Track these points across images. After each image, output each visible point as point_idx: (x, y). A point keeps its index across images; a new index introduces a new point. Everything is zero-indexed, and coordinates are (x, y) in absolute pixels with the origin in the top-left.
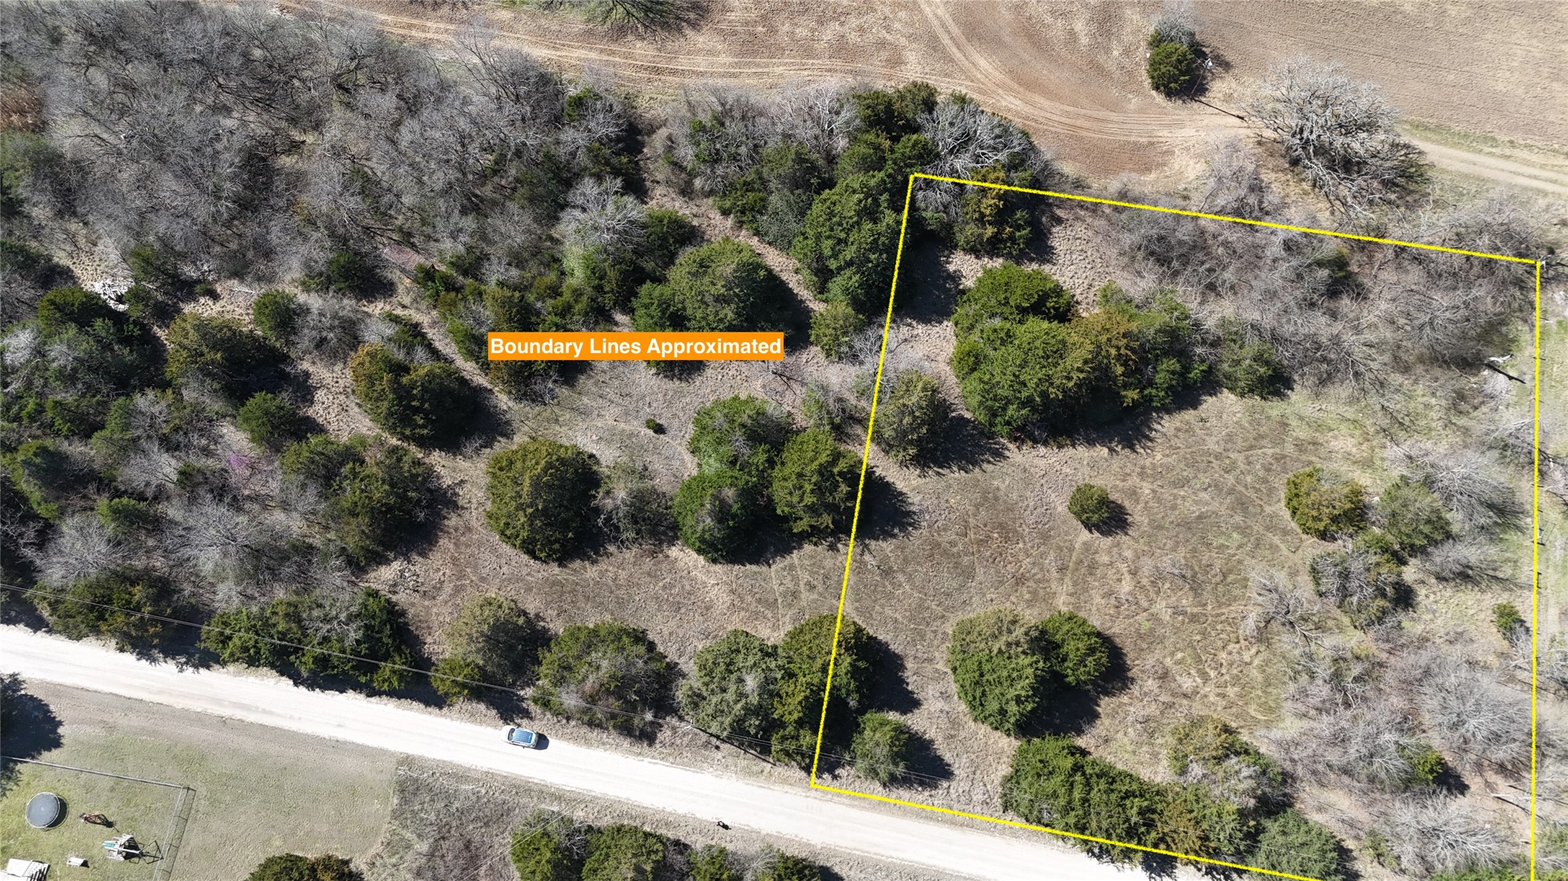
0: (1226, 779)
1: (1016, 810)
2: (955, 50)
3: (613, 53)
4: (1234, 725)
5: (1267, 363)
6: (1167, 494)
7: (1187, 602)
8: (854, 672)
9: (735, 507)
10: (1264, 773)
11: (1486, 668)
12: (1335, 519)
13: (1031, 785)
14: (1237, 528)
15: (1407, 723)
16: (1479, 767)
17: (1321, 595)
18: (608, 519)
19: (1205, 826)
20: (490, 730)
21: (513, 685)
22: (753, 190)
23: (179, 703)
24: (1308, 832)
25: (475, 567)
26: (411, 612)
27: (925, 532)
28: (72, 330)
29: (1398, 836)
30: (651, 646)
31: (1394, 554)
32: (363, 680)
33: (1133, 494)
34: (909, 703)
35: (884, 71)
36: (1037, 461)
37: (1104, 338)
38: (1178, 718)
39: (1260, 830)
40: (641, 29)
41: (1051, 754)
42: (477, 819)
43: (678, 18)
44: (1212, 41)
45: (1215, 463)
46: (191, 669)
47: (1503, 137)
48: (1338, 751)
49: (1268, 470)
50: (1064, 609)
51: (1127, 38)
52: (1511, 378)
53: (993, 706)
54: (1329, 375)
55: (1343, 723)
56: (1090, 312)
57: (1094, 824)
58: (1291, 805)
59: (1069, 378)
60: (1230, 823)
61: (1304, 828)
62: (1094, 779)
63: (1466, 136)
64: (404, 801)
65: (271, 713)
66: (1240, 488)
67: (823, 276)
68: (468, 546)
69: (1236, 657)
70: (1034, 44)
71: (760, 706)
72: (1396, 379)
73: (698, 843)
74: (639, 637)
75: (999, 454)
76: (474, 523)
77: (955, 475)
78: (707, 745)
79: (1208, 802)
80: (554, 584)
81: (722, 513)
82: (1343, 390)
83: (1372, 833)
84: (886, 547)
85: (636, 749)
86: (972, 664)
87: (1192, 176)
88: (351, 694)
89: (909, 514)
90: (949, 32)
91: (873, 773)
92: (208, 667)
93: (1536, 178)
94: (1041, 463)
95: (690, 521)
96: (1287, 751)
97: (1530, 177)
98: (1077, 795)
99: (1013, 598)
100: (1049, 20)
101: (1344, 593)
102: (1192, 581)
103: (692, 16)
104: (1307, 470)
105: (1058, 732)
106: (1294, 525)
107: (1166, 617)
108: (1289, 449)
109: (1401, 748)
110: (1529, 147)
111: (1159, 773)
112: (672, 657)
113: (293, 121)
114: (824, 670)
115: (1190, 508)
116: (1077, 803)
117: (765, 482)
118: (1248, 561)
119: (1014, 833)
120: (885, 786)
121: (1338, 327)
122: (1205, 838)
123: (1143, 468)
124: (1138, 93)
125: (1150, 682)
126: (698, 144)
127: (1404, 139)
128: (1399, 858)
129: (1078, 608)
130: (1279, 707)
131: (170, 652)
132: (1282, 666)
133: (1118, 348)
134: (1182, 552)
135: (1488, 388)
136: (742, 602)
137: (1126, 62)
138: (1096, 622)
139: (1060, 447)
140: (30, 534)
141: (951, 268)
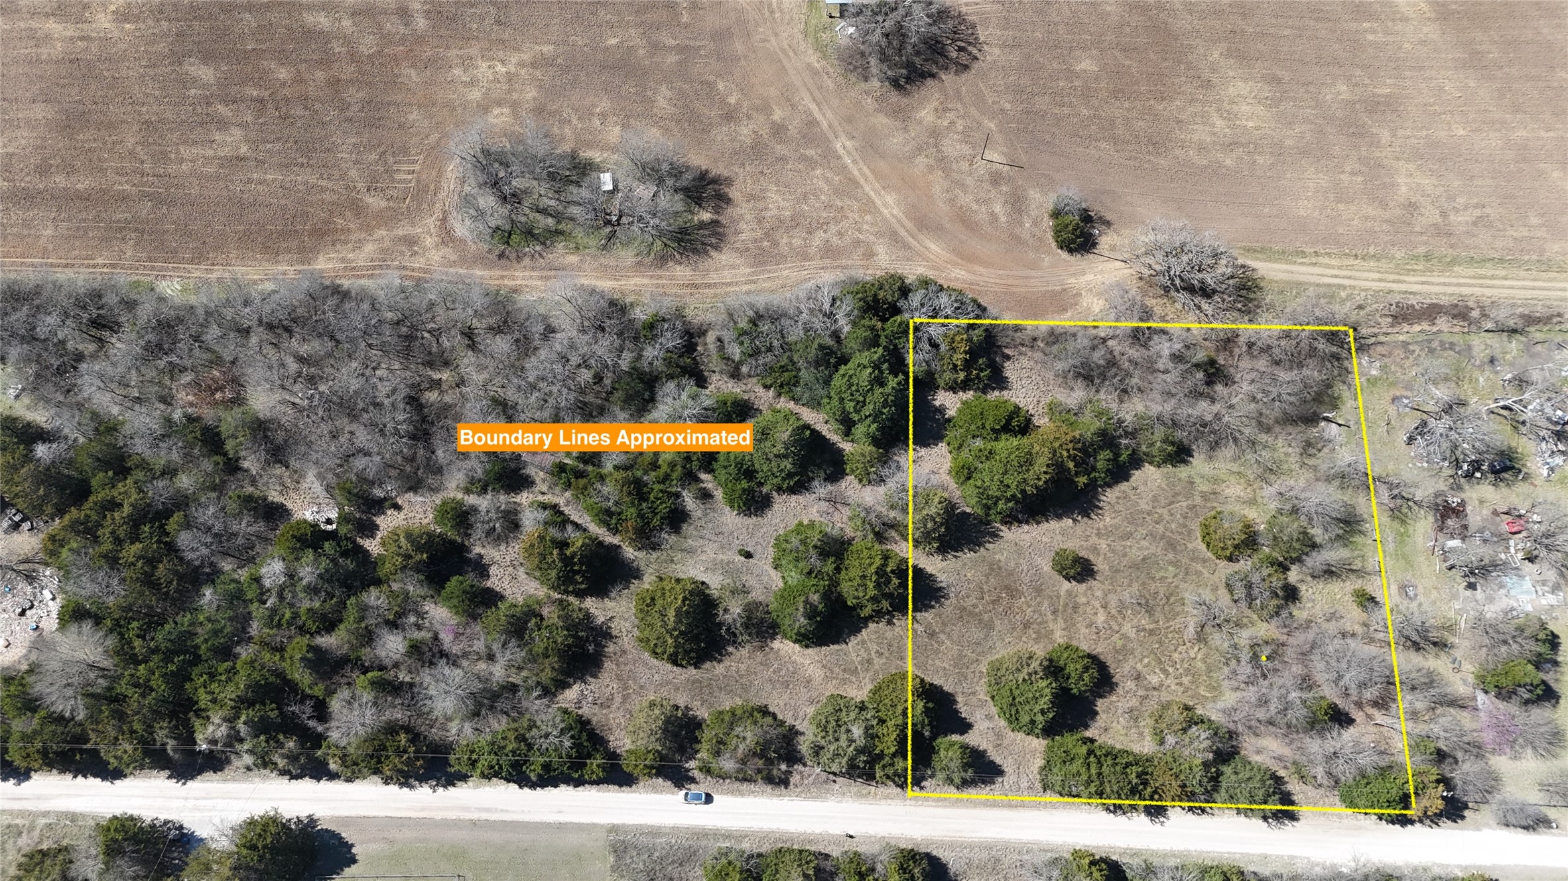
0: (1191, 743)
1: (1052, 789)
2: (911, 239)
3: (660, 277)
4: (1191, 703)
5: (1173, 443)
6: (1118, 546)
7: (1145, 622)
8: (927, 711)
9: (820, 607)
10: (1216, 734)
11: (1353, 635)
12: (1236, 547)
13: (1060, 770)
14: (1171, 563)
15: (1306, 683)
16: (1359, 705)
17: (1236, 601)
18: (728, 629)
19: (1182, 777)
20: (669, 796)
21: (680, 761)
22: (787, 370)
23: (438, 815)
24: (1252, 769)
25: (634, 679)
26: (594, 720)
27: (954, 601)
28: (309, 555)
29: (1310, 761)
30: (774, 716)
31: (1280, 564)
32: (576, 776)
33: (1095, 549)
34: (964, 726)
35: (862, 263)
36: (1024, 536)
37: (1057, 445)
38: (1152, 705)
39: (1219, 774)
40: (678, 256)
41: (1070, 746)
42: (673, 862)
43: (703, 244)
44: (1096, 209)
45: (1148, 518)
46: (441, 789)
47: (1308, 250)
48: (1263, 710)
49: (1186, 518)
50: (1061, 641)
51: (1034, 213)
52: (1340, 425)
53: (1025, 719)
54: (1216, 443)
55: (1264, 690)
56: (1042, 421)
57: (1108, 789)
58: (1238, 753)
59: (1039, 479)
60: (1199, 773)
61: (1248, 767)
62: (1103, 758)
63: (1284, 252)
64: (619, 858)
65: (507, 811)
66: (1168, 534)
67: (847, 425)
68: (626, 664)
69: (1185, 655)
70: (967, 227)
71: (865, 746)
72: (1263, 437)
73: (835, 852)
74: (764, 711)
75: (995, 535)
76: (627, 646)
77: (967, 556)
78: (826, 781)
79: (1182, 760)
80: (694, 682)
81: (811, 613)
82: (1228, 451)
83: (1294, 763)
84: (928, 616)
85: (777, 792)
86: (1005, 692)
87: (1097, 310)
88: (563, 788)
89: (940, 589)
90: (903, 226)
91: (950, 781)
92: (454, 785)
93: (1336, 276)
94: (1027, 537)
95: (787, 622)
96: (1230, 715)
97: (1332, 276)
98: (1093, 771)
99: (1024, 639)
100: (975, 207)
101: (1251, 598)
102: (1146, 606)
103: (714, 241)
104: (1213, 513)
105: (1072, 729)
106: (1209, 554)
107: (1132, 634)
108: (1198, 500)
109: (1304, 702)
110: (1329, 255)
111: (1145, 746)
112: (790, 721)
113: (430, 364)
114: (905, 714)
115: (1136, 554)
116: (1094, 777)
117: (834, 583)
118: (1182, 585)
119: (1053, 806)
120: (958, 788)
121: (1216, 407)
122: (1184, 786)
123: (1098, 529)
124: (1048, 253)
125: (1129, 683)
126: (742, 343)
127: (1241, 261)
128: (1315, 777)
129: (1071, 639)
130: (1220, 686)
131: (422, 779)
132: (1217, 656)
133: (1068, 451)
134: (1136, 587)
135: (1326, 435)
136: (832, 673)
137: (1036, 231)
138: (1085, 647)
139: (1038, 523)
140: (309, 710)
141: (937, 403)
